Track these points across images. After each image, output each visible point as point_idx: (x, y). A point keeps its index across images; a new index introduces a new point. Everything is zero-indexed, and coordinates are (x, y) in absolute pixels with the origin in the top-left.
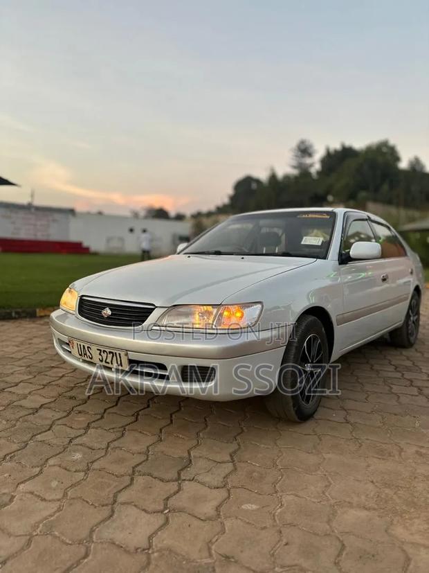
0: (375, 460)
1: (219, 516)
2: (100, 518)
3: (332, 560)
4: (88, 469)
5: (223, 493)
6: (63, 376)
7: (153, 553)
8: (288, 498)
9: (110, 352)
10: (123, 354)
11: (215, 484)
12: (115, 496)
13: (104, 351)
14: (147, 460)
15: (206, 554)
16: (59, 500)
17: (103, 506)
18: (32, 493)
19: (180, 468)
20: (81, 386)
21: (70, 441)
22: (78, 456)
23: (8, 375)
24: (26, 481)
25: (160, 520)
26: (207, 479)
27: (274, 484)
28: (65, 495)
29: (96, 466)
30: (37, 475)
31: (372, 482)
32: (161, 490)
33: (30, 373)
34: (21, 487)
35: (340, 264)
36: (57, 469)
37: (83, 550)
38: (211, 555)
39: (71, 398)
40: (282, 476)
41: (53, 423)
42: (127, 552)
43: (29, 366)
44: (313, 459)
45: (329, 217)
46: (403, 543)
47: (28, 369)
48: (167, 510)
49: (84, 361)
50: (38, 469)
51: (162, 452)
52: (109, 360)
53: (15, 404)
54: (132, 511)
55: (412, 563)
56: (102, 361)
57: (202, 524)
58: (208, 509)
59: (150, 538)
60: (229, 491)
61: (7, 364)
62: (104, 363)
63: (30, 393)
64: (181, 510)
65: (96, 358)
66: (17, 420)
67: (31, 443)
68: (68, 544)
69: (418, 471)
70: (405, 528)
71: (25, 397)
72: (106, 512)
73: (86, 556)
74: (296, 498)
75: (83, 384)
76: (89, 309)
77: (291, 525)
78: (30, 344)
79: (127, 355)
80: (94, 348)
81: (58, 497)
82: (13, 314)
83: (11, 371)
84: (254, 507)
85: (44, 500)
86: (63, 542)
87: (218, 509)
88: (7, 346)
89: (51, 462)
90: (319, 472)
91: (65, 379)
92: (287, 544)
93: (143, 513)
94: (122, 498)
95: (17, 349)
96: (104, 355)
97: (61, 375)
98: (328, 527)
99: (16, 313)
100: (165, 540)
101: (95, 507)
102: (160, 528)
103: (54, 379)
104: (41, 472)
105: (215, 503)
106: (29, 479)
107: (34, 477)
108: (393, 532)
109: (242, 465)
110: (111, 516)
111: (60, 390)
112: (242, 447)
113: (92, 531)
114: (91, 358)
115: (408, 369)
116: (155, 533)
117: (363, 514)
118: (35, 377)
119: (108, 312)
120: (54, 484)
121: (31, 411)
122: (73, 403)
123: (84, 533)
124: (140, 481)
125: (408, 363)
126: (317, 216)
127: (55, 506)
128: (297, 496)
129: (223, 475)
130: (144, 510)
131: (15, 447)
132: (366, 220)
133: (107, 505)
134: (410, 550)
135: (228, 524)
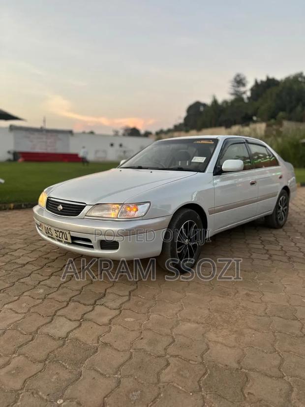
0: (218, 297)
1: (110, 324)
2: (45, 322)
3: (164, 347)
4: (45, 298)
5: (117, 312)
6: (45, 245)
7: (67, 340)
8: (154, 316)
9: (61, 232)
10: (67, 233)
11: (115, 307)
12: (56, 312)
13: (58, 231)
14: (80, 294)
15: (95, 341)
16: (25, 313)
17: (48, 317)
18: (11, 309)
19: (97, 298)
20: (54, 252)
21: (39, 283)
22: (41, 291)
23: (12, 245)
24: (9, 303)
25: (77, 324)
26: (111, 305)
27: (149, 308)
28: (29, 310)
29: (50, 296)
30: (16, 300)
31: (209, 309)
32: (83, 309)
33: (26, 243)
34: (6, 306)
35: (214, 175)
36: (28, 297)
37: (31, 337)
38: (98, 342)
39: (46, 258)
40: (156, 304)
41: (32, 272)
42: (54, 339)
43: (25, 239)
44: (179, 295)
45: (213, 143)
46: (210, 341)
47: (25, 241)
48: (82, 319)
49: (49, 237)
50: (17, 298)
51: (90, 290)
52: (61, 236)
53: (13, 261)
54: (63, 320)
55: (209, 351)
56: (57, 237)
57: (99, 327)
58: (105, 320)
59: (68, 333)
60: (121, 311)
61: (13, 238)
62: (58, 238)
63: (22, 255)
64: (90, 320)
65: (54, 235)
66: (12, 271)
67: (17, 283)
68: (24, 334)
69: (241, 304)
70: (216, 334)
71: (19, 257)
72: (49, 319)
73: (32, 340)
74: (158, 316)
75: (56, 250)
76: (52, 205)
77: (150, 329)
78: (30, 225)
79: (69, 233)
80: (53, 229)
81: (25, 312)
82: (23, 206)
83: (14, 242)
84: (132, 320)
85: (17, 313)
86: (21, 333)
87: (110, 320)
88: (16, 226)
89: (25, 294)
90: (179, 303)
91: (46, 247)
92: (142, 339)
93: (69, 321)
94: (59, 313)
95: (21, 228)
96: (58, 233)
97: (44, 244)
98: (170, 331)
99: (25, 205)
100: (77, 334)
101: (44, 317)
102: (75, 329)
103: (39, 247)
104: (18, 299)
105: (110, 317)
106: (11, 302)
107: (14, 301)
108: (207, 335)
109: (134, 297)
110: (51, 322)
111: (40, 254)
112: (139, 288)
113: (38, 328)
114: (52, 235)
115: (270, 243)
116: (72, 331)
117: (194, 325)
118: (28, 246)
119: (61, 207)
120: (24, 305)
121: (20, 266)
122: (47, 261)
123: (34, 329)
124: (72, 304)
125: (272, 239)
126: (206, 142)
127: (21, 316)
128: (160, 315)
129: (121, 303)
130: (70, 320)
131: (7, 285)
132: (244, 143)
133: (50, 316)
134: (211, 344)
135: (113, 328)
